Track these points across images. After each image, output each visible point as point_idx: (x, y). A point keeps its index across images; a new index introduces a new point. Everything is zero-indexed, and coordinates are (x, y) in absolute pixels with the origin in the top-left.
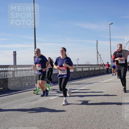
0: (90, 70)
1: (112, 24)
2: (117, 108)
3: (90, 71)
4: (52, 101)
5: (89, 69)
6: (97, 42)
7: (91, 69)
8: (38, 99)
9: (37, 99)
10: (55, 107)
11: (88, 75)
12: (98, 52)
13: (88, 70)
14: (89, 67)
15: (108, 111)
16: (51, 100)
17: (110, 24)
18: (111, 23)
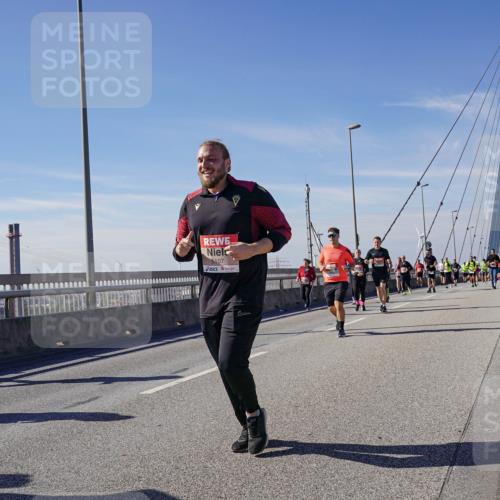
0: (285, 287)
1: (359, 126)
2: (380, 421)
3: (285, 290)
4: (150, 401)
5: (281, 286)
6: (309, 189)
7: (287, 285)
8: (97, 395)
9: (97, 398)
10: (160, 423)
11: (277, 307)
12: (311, 226)
13: (278, 288)
14: (281, 279)
15: (346, 431)
16: (148, 397)
17: (352, 126)
18: (355, 125)
